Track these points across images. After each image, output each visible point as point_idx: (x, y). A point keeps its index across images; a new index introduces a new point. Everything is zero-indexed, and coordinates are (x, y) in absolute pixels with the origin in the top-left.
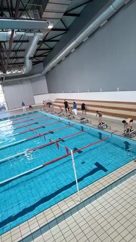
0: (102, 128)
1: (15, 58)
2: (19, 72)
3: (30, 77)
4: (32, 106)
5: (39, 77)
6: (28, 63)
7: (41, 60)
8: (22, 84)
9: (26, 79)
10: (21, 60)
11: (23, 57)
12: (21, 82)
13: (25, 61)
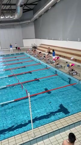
0: (72, 75)
1: (9, 5)
2: (11, 17)
3: (21, 23)
4: (20, 48)
5: (29, 23)
6: (19, 10)
7: (32, 8)
8: (14, 28)
9: (17, 24)
10: (13, 7)
11: (15, 5)
12: (13, 27)
13: (16, 8)
